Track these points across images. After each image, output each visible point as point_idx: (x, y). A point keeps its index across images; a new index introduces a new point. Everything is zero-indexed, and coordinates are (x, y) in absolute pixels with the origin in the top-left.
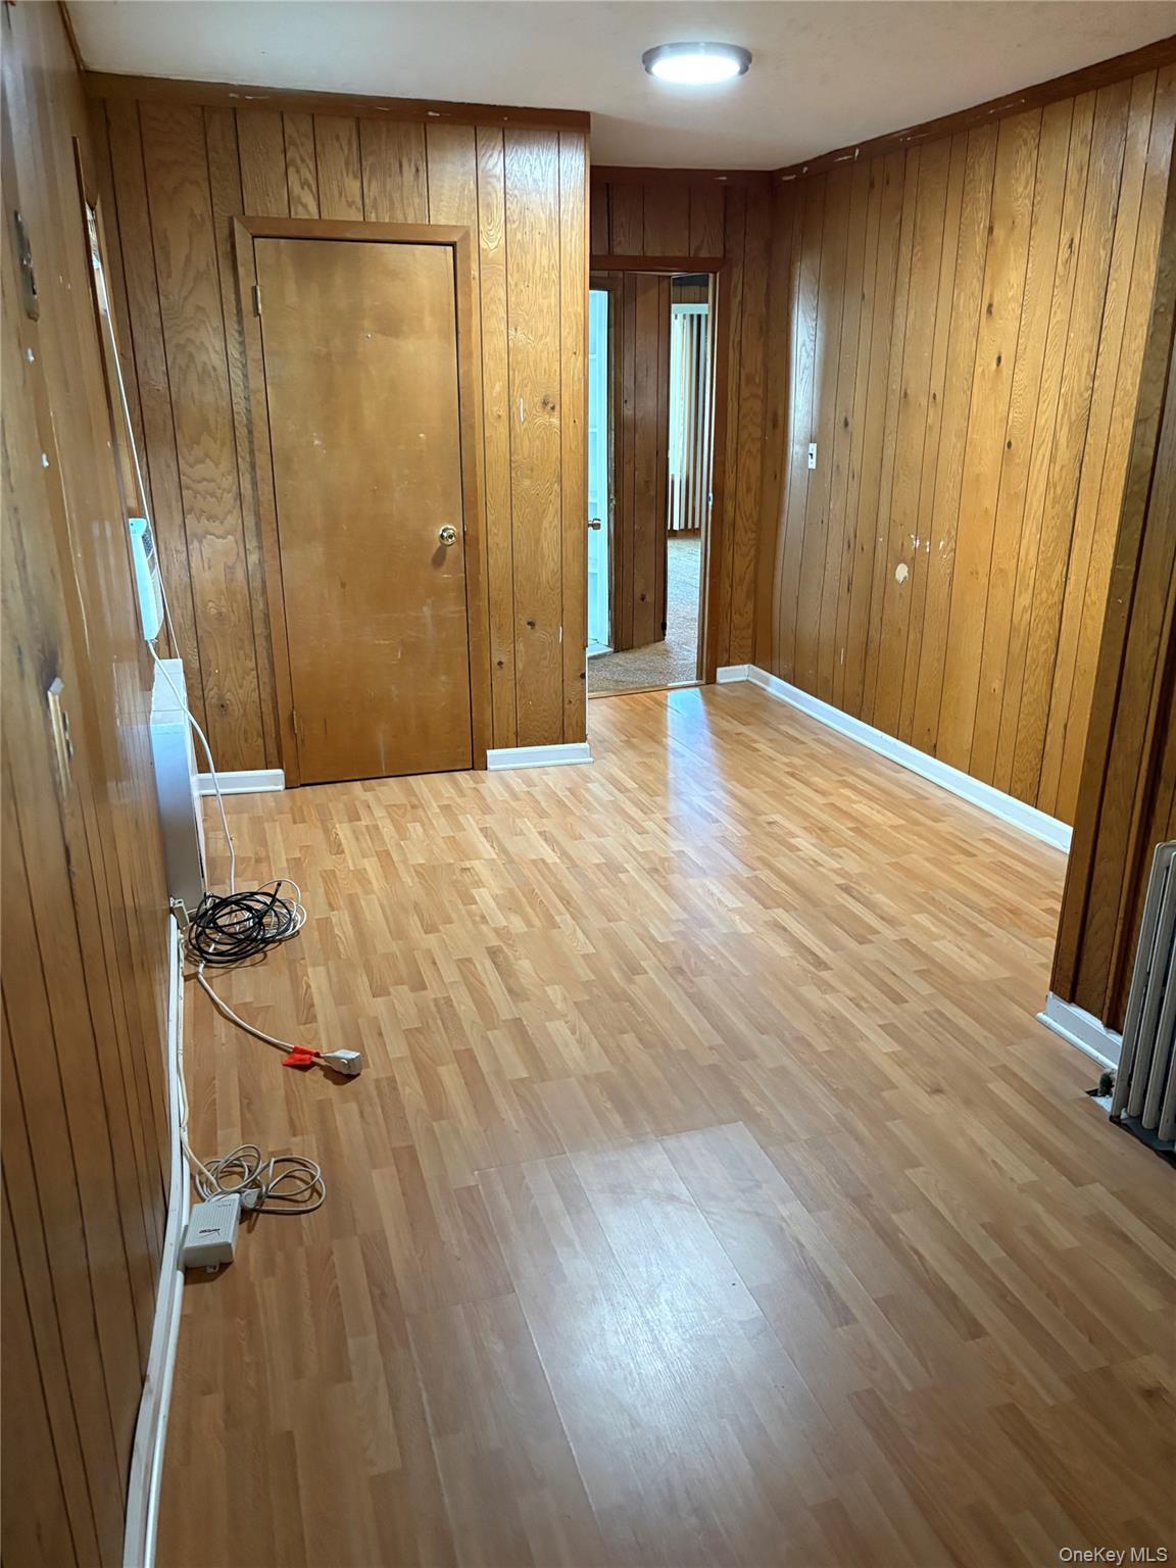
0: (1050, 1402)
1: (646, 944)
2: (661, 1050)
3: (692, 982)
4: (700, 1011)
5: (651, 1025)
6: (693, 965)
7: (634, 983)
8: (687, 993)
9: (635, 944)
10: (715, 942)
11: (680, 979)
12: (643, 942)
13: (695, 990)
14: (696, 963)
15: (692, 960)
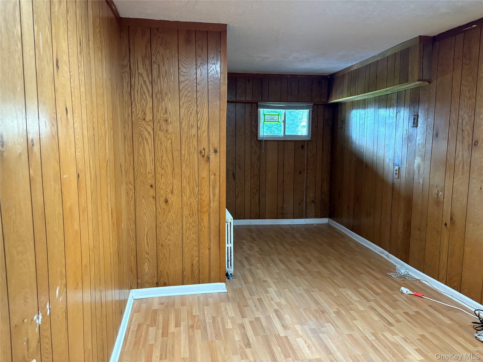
0: (274, 255)
1: (335, 323)
2: (327, 292)
3: (318, 308)
4: (316, 300)
5: (330, 297)
6: (318, 314)
7: (337, 309)
8: (320, 305)
9: (339, 323)
10: (310, 322)
11: (322, 309)
12: (336, 324)
13: (318, 306)
14: (317, 314)
15: (318, 315)
